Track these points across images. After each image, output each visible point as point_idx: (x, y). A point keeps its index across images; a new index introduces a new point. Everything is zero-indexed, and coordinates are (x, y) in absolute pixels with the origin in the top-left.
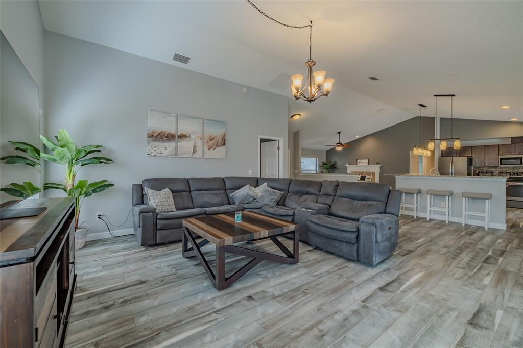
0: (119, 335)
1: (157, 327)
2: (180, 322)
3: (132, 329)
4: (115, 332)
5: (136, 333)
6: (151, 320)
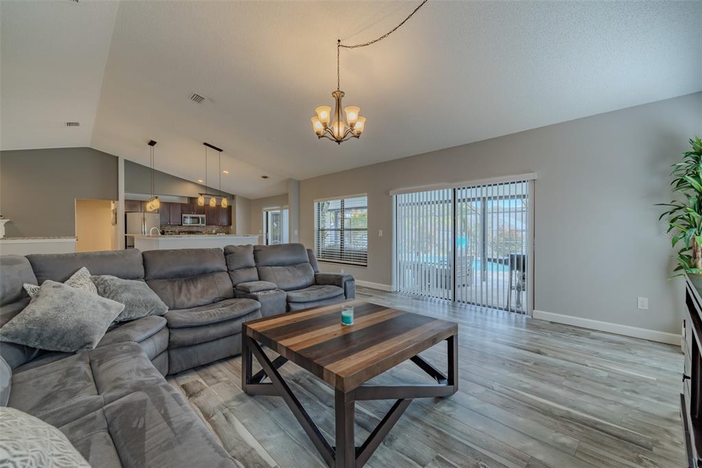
0: (607, 449)
1: (558, 422)
2: (530, 408)
3: (587, 442)
4: (612, 456)
5: (584, 435)
6: (557, 432)
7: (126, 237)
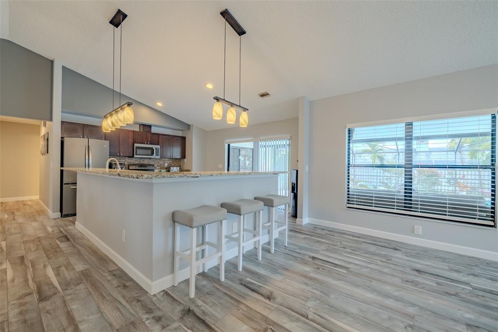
7: (62, 171)
